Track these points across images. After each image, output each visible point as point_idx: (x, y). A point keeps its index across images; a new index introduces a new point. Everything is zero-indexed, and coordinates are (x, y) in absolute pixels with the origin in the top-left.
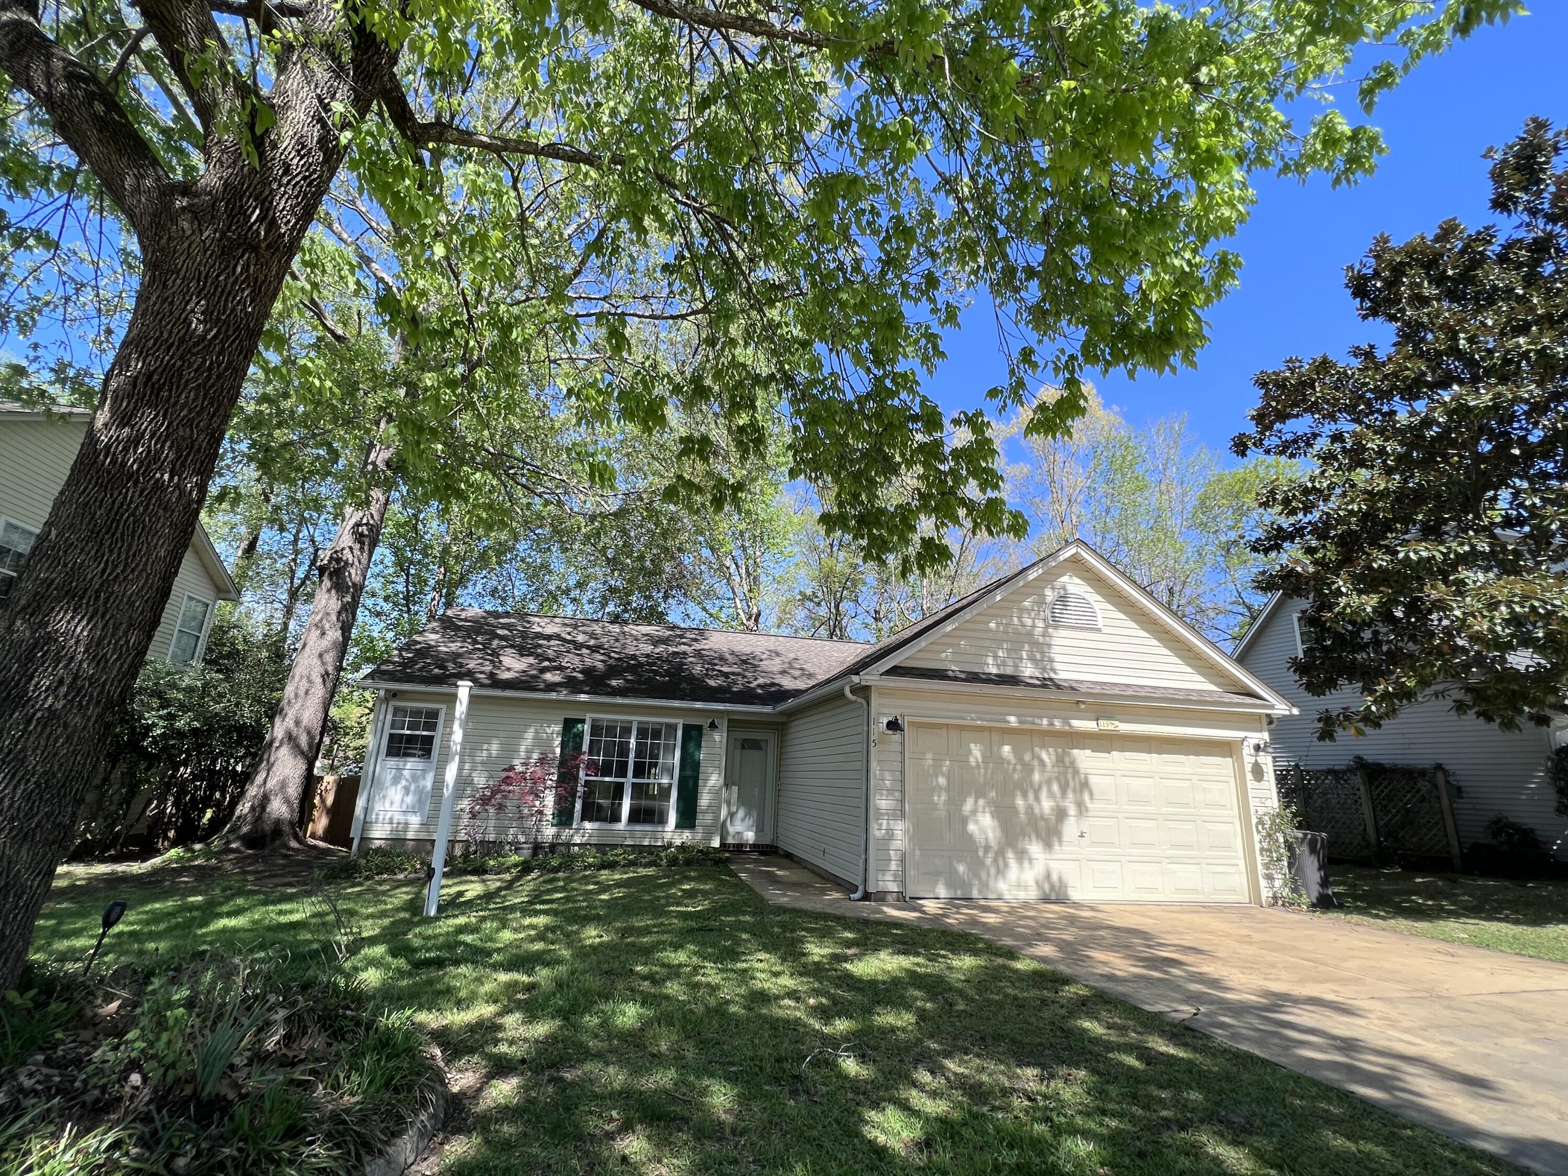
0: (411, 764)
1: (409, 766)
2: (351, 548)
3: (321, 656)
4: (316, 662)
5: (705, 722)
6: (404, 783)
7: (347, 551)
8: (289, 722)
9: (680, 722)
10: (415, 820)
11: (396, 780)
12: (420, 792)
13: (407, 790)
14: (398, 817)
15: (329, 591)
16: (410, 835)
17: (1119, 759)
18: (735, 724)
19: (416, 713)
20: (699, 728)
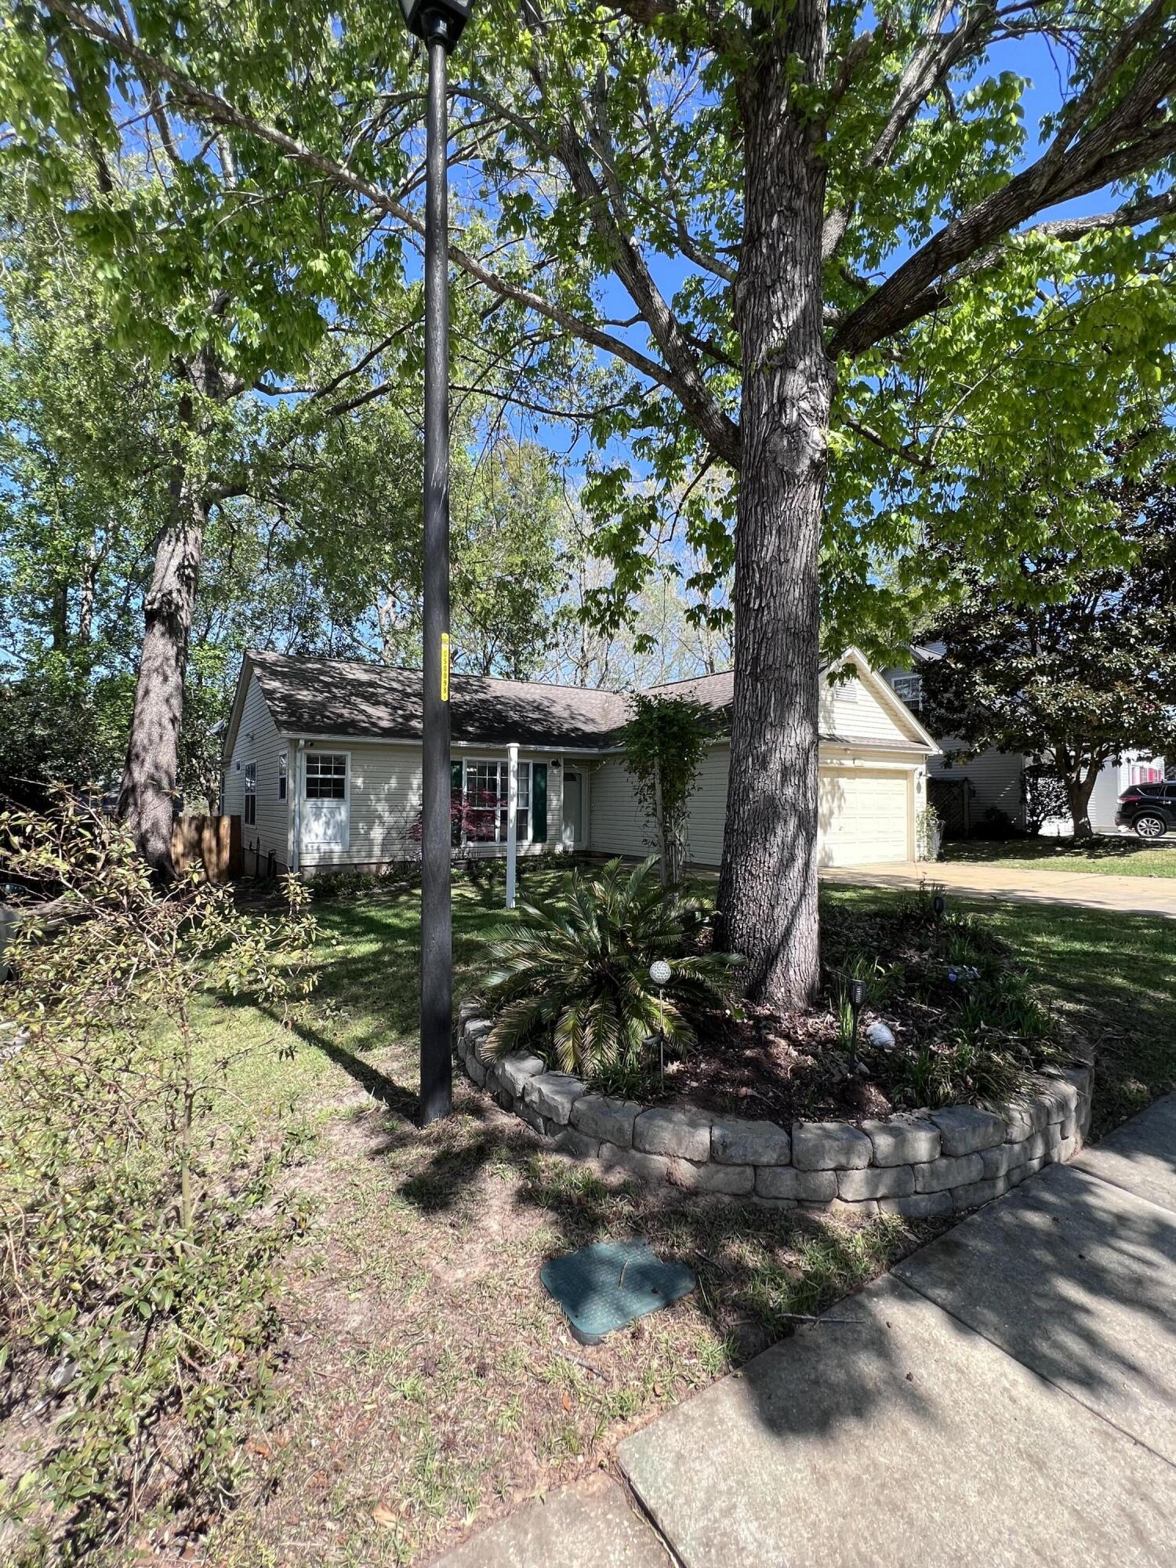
0: (328, 803)
1: (326, 804)
2: (179, 591)
3: (167, 701)
4: (164, 708)
5: (549, 762)
6: (324, 819)
7: (175, 595)
8: (148, 766)
9: (531, 762)
10: (337, 848)
11: (317, 816)
12: (339, 826)
13: (327, 823)
14: (324, 848)
15: (163, 635)
16: (336, 861)
17: (860, 783)
18: (569, 761)
19: (326, 759)
20: (544, 767)
